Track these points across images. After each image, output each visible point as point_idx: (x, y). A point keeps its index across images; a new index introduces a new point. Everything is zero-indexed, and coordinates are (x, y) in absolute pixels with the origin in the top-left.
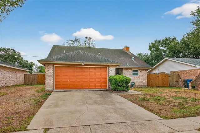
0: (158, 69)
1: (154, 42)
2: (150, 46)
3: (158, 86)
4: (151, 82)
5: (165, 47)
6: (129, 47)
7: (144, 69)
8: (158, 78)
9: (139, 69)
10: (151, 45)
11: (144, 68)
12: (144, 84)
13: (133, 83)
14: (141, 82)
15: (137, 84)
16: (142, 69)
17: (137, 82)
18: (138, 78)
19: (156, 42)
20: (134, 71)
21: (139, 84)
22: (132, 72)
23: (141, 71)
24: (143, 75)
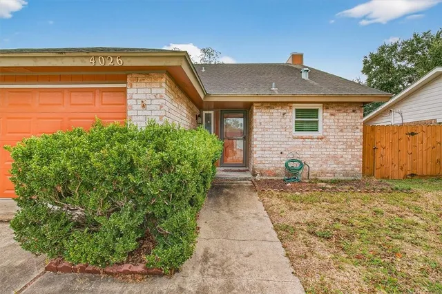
0: (401, 113)
1: (376, 52)
2: (366, 62)
3: (412, 175)
4: (378, 155)
5: (410, 61)
6: (301, 56)
10: (369, 59)
12: (348, 168)
13: (296, 165)
14: (334, 157)
15: (314, 167)
17: (313, 157)
18: (320, 142)
19: (383, 49)
21: (325, 166)
22: (294, 119)
23: (332, 115)
24: (342, 131)
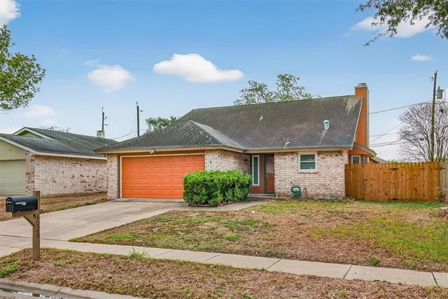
3: (394, 199)
7: (335, 152)
8: (396, 174)
9: (319, 153)
11: (335, 150)
12: (333, 192)
14: (324, 185)
16: (326, 152)
17: (311, 185)
18: (315, 176)
20: (303, 157)
21: (318, 191)
22: (299, 161)
23: (322, 158)
24: (329, 168)
